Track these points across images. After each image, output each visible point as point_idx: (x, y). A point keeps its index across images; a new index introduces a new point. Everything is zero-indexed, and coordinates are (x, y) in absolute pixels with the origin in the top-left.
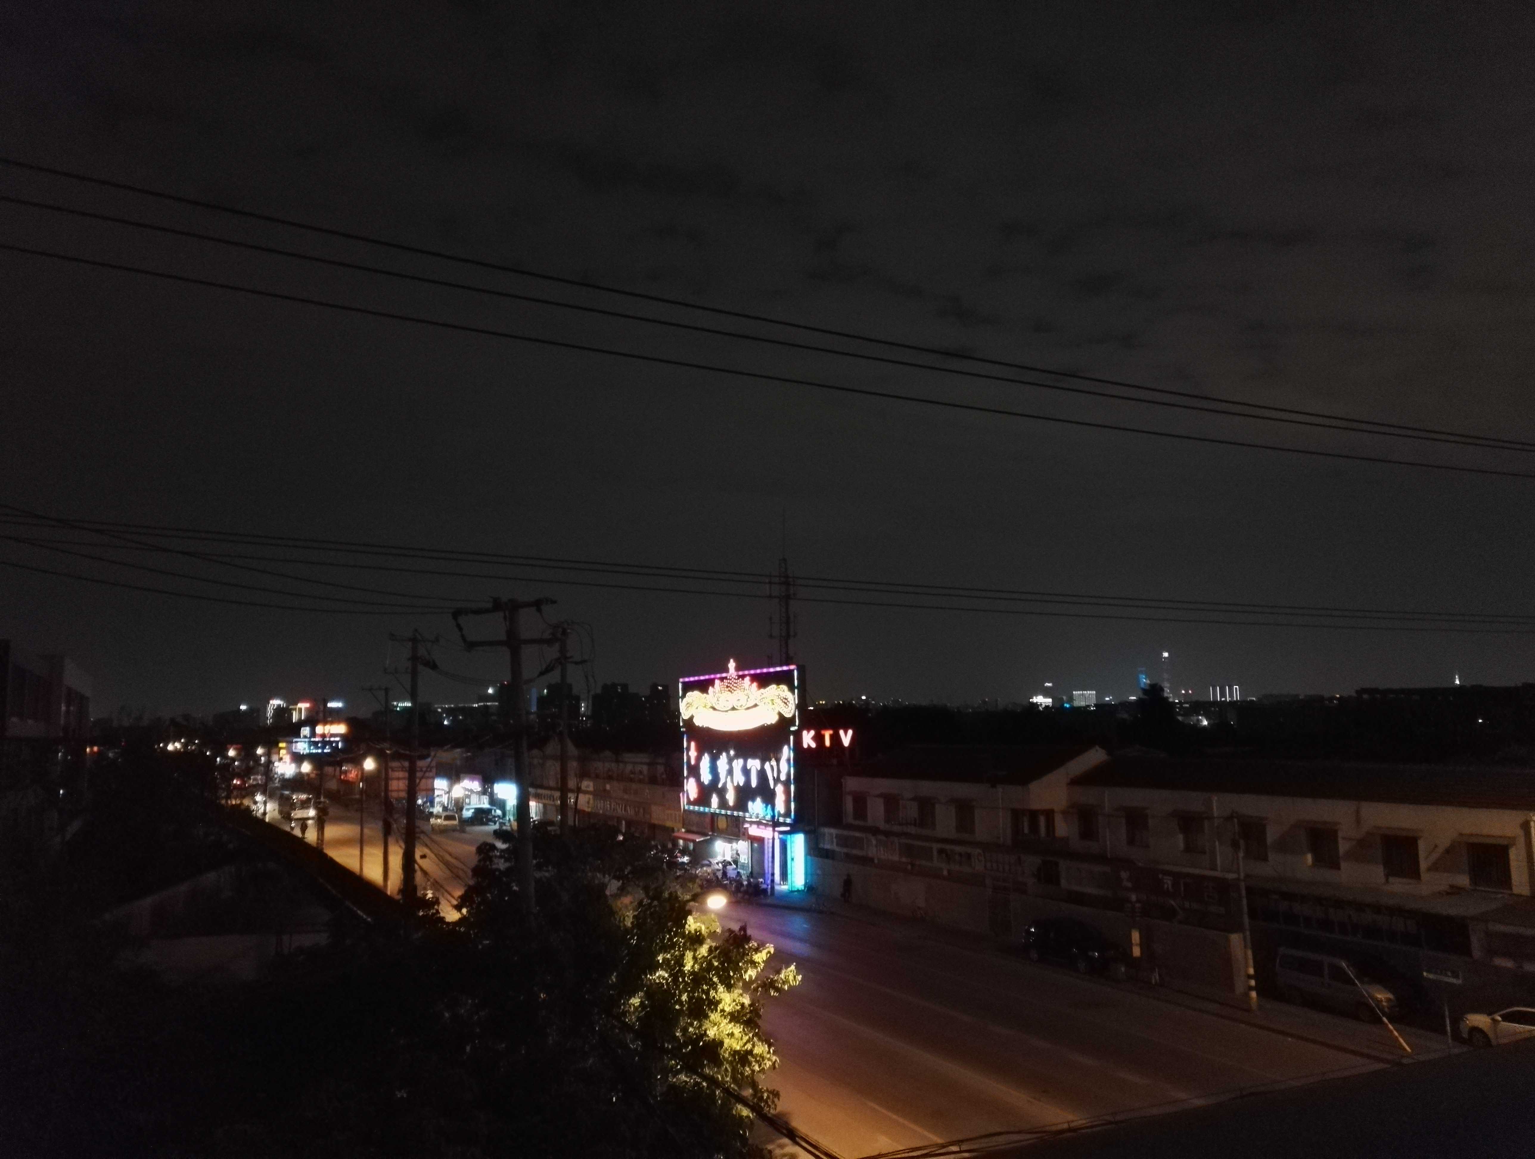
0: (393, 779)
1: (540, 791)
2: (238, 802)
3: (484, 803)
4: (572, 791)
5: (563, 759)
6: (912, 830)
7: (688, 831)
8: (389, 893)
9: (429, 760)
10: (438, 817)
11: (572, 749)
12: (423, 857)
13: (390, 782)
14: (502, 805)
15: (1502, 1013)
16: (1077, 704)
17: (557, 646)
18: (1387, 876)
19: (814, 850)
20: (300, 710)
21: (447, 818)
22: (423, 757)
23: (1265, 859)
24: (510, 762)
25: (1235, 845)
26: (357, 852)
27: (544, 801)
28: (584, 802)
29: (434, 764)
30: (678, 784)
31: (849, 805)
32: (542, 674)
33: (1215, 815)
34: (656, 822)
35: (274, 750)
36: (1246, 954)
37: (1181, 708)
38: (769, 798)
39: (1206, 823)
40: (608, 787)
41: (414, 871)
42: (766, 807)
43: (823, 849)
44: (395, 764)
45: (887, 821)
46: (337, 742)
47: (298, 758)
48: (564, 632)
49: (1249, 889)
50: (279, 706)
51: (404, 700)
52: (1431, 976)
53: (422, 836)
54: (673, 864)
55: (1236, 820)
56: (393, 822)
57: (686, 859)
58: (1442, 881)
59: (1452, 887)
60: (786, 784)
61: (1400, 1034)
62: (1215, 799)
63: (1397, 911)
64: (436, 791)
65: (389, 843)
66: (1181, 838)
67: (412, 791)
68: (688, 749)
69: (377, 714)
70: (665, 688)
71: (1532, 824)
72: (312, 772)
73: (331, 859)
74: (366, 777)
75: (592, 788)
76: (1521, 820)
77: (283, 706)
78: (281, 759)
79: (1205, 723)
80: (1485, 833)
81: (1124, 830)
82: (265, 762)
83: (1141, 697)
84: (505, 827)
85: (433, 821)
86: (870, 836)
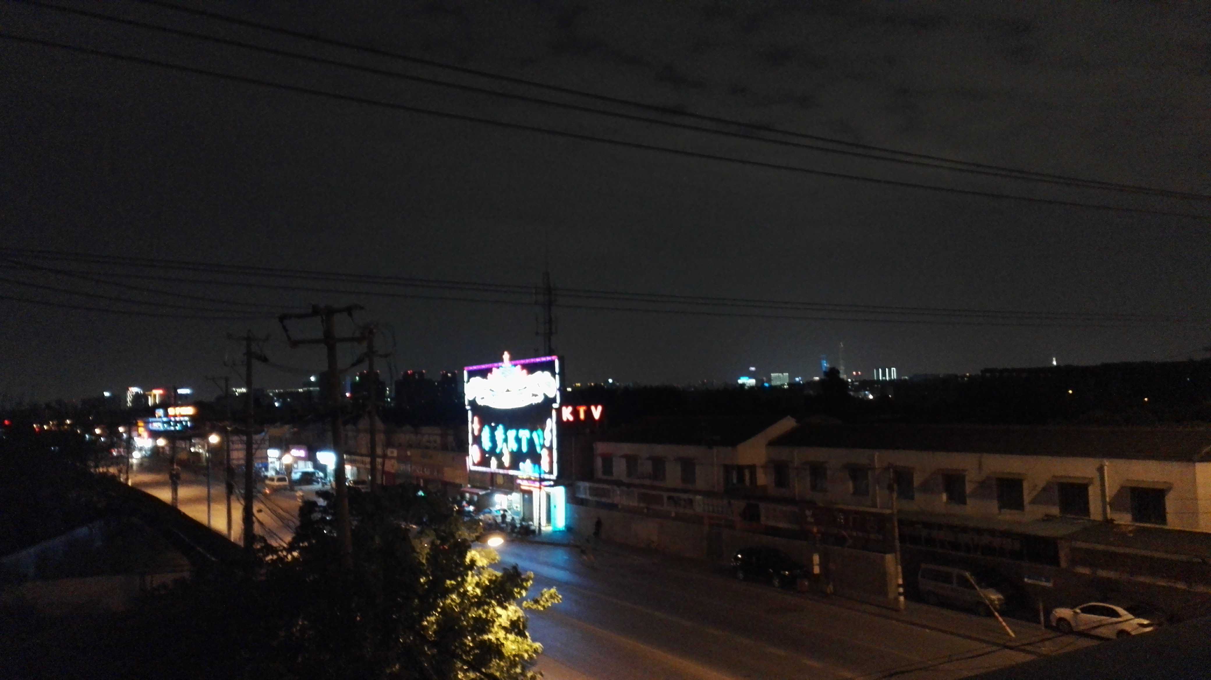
0: (232, 450)
1: (354, 457)
2: (105, 470)
3: (309, 468)
4: (379, 457)
5: (372, 432)
6: (647, 482)
7: (473, 487)
8: (232, 540)
9: (263, 434)
10: (272, 479)
11: (380, 425)
12: (260, 511)
13: (231, 452)
14: (323, 468)
15: (1080, 607)
16: (774, 383)
17: (365, 344)
18: (1000, 508)
19: (572, 499)
20: (155, 396)
21: (280, 480)
22: (258, 432)
23: (912, 498)
24: (329, 434)
25: (890, 488)
26: (205, 508)
27: (358, 465)
28: (391, 466)
29: (267, 437)
30: (465, 451)
31: (599, 462)
32: (353, 365)
33: (877, 467)
34: (448, 480)
35: (134, 428)
36: (897, 569)
37: (853, 385)
38: (536, 459)
39: (870, 473)
40: (409, 453)
41: (253, 523)
42: (534, 467)
43: (578, 498)
44: (235, 438)
45: (629, 474)
46: (186, 422)
47: (155, 434)
48: (371, 332)
49: (900, 522)
50: (137, 393)
51: (240, 387)
52: (1030, 581)
53: (259, 495)
54: (462, 512)
55: (891, 470)
56: (235, 485)
57: (471, 508)
58: (1041, 511)
59: (1047, 515)
60: (550, 449)
61: (1007, 625)
62: (877, 454)
63: (1006, 534)
64: (269, 459)
65: (232, 501)
66: (851, 485)
67: (249, 458)
68: (472, 422)
69: (219, 399)
70: (453, 374)
71: (1106, 468)
72: (166, 445)
73: (184, 514)
74: (212, 449)
75: (395, 454)
76: (1097, 466)
77: (141, 392)
78: (139, 435)
79: (871, 397)
80: (1071, 475)
81: (808, 479)
82: (127, 438)
83: (823, 377)
84: (326, 486)
85: (268, 482)
86: (615, 488)
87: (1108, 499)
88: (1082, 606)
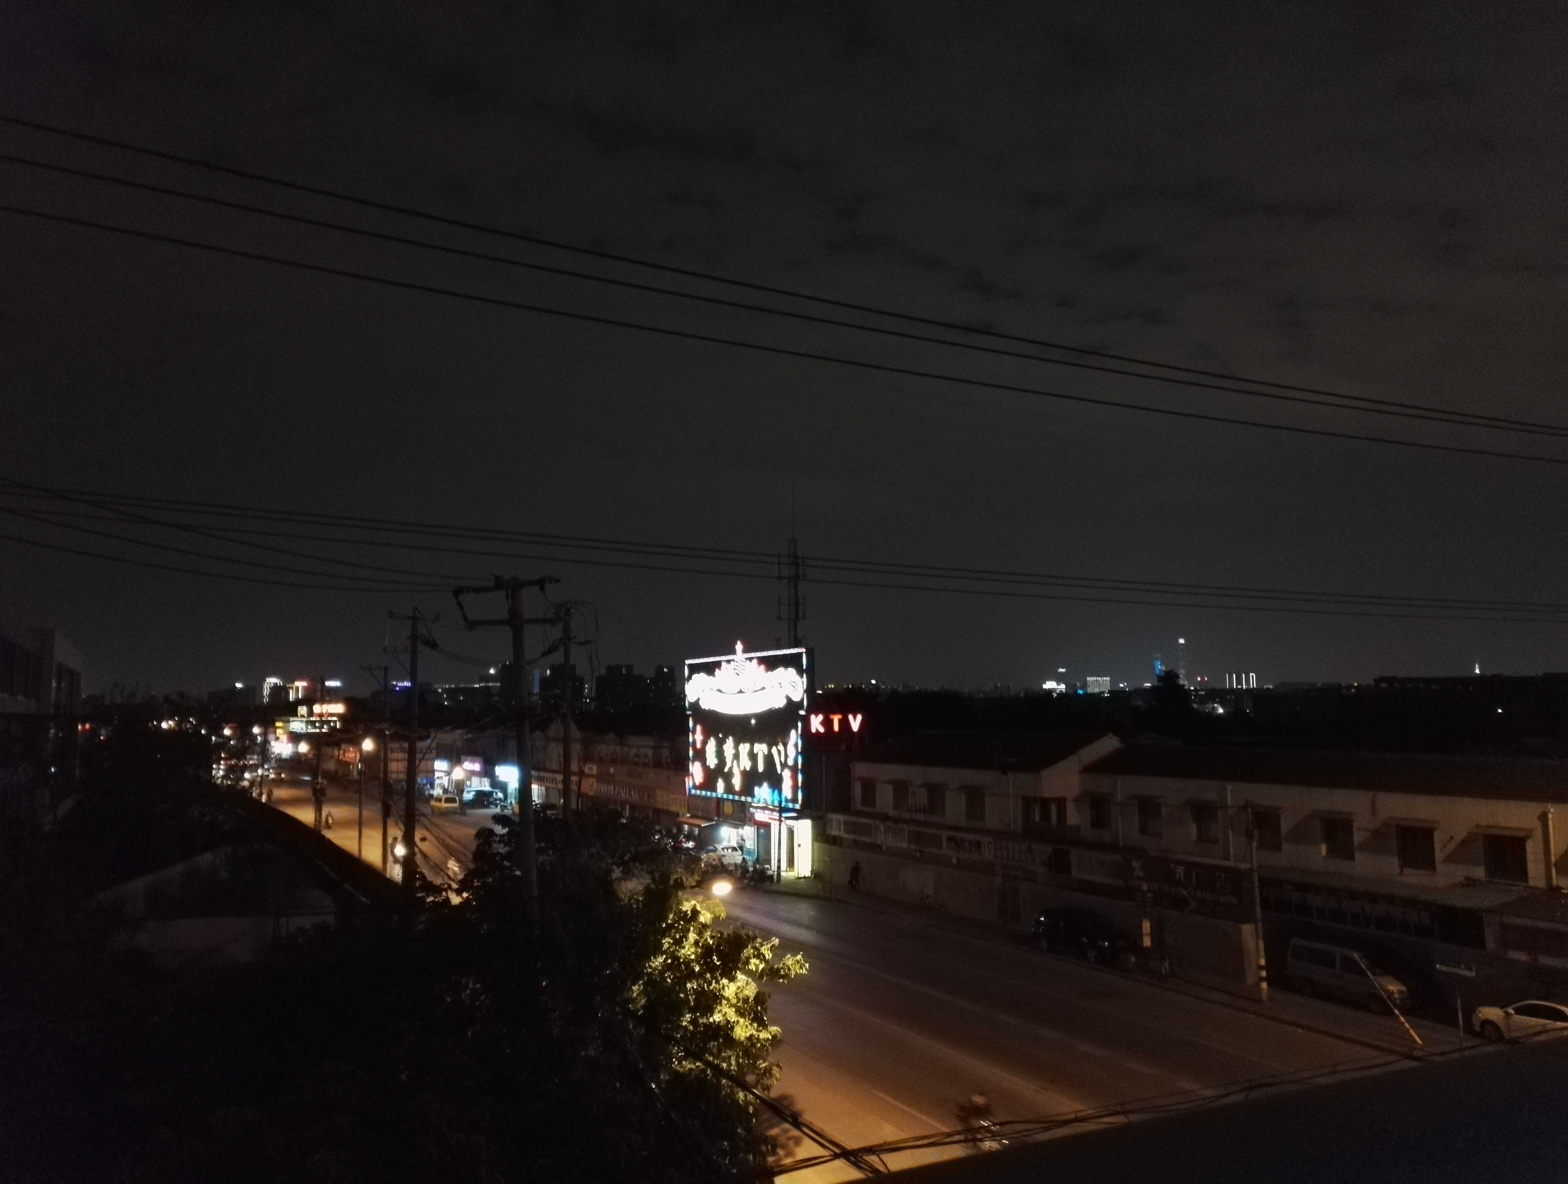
0: (392, 760)
1: (542, 774)
3: (485, 786)
4: (574, 774)
5: (566, 742)
6: (921, 817)
7: (693, 816)
8: (389, 876)
9: (429, 741)
10: (439, 800)
11: (575, 732)
12: (423, 839)
13: (389, 764)
14: (503, 787)
15: (1514, 1006)
16: (1090, 690)
17: (560, 626)
18: (1402, 866)
19: (821, 835)
20: (297, 688)
21: (448, 800)
22: (423, 738)
23: (1279, 849)
24: (512, 745)
25: (1249, 835)
26: (356, 834)
27: (548, 785)
28: (590, 786)
29: (434, 745)
30: (684, 771)
31: (857, 791)
32: (545, 654)
33: (1229, 803)
34: (661, 807)
35: (271, 730)
36: (1257, 945)
37: (1197, 695)
38: (776, 783)
39: (1220, 813)
40: (612, 771)
41: (416, 856)
42: (773, 792)
43: (831, 835)
44: (394, 745)
45: (896, 806)
46: (335, 722)
47: (295, 738)
48: (568, 611)
49: (1261, 880)
50: (276, 684)
51: (403, 681)
52: (1444, 968)
53: (422, 819)
54: (678, 850)
55: (1250, 810)
56: (393, 805)
57: (691, 844)
58: (1460, 872)
59: (1467, 878)
60: (794, 770)
61: (1412, 1027)
62: (1229, 788)
63: (1411, 902)
64: (436, 773)
65: (388, 826)
66: (1194, 827)
67: (412, 772)
68: (694, 732)
69: (376, 694)
70: (671, 669)
71: (1550, 816)
72: (309, 752)
73: (329, 841)
74: (365, 758)
75: (595, 771)
76: (1539, 812)
77: (280, 684)
78: (277, 739)
79: (1221, 711)
80: (1503, 824)
81: (1136, 819)
82: (261, 742)
83: (1156, 683)
84: (506, 811)
85: (433, 803)
86: (878, 822)
87: (1553, 859)
88: (1516, 1005)
